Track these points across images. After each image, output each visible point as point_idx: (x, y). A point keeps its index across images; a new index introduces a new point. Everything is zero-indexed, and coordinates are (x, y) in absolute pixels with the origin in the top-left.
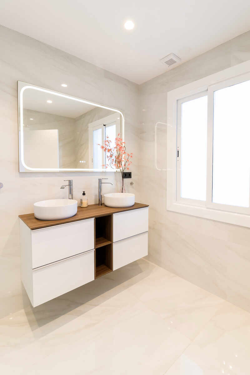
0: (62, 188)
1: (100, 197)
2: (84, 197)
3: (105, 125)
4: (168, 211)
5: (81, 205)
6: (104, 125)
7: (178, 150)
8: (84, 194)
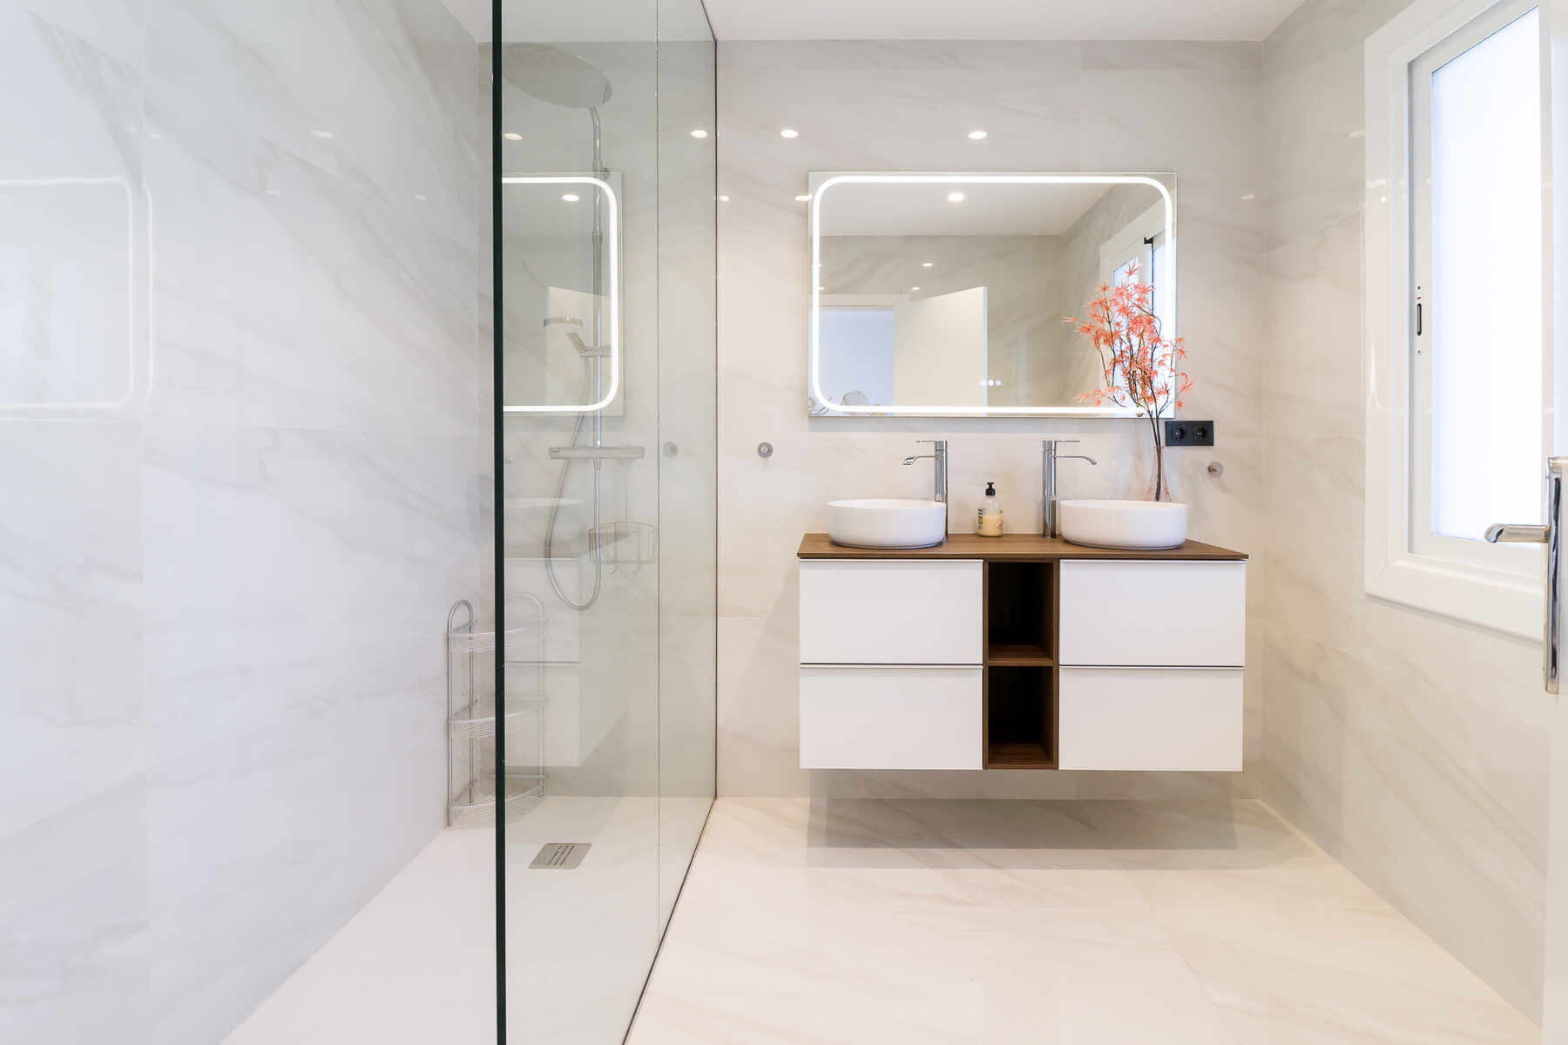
0: (910, 460)
1: (1050, 510)
2: (990, 500)
3: (1150, 241)
4: (1372, 598)
5: (980, 528)
6: (1146, 242)
7: (1418, 302)
8: (990, 492)
